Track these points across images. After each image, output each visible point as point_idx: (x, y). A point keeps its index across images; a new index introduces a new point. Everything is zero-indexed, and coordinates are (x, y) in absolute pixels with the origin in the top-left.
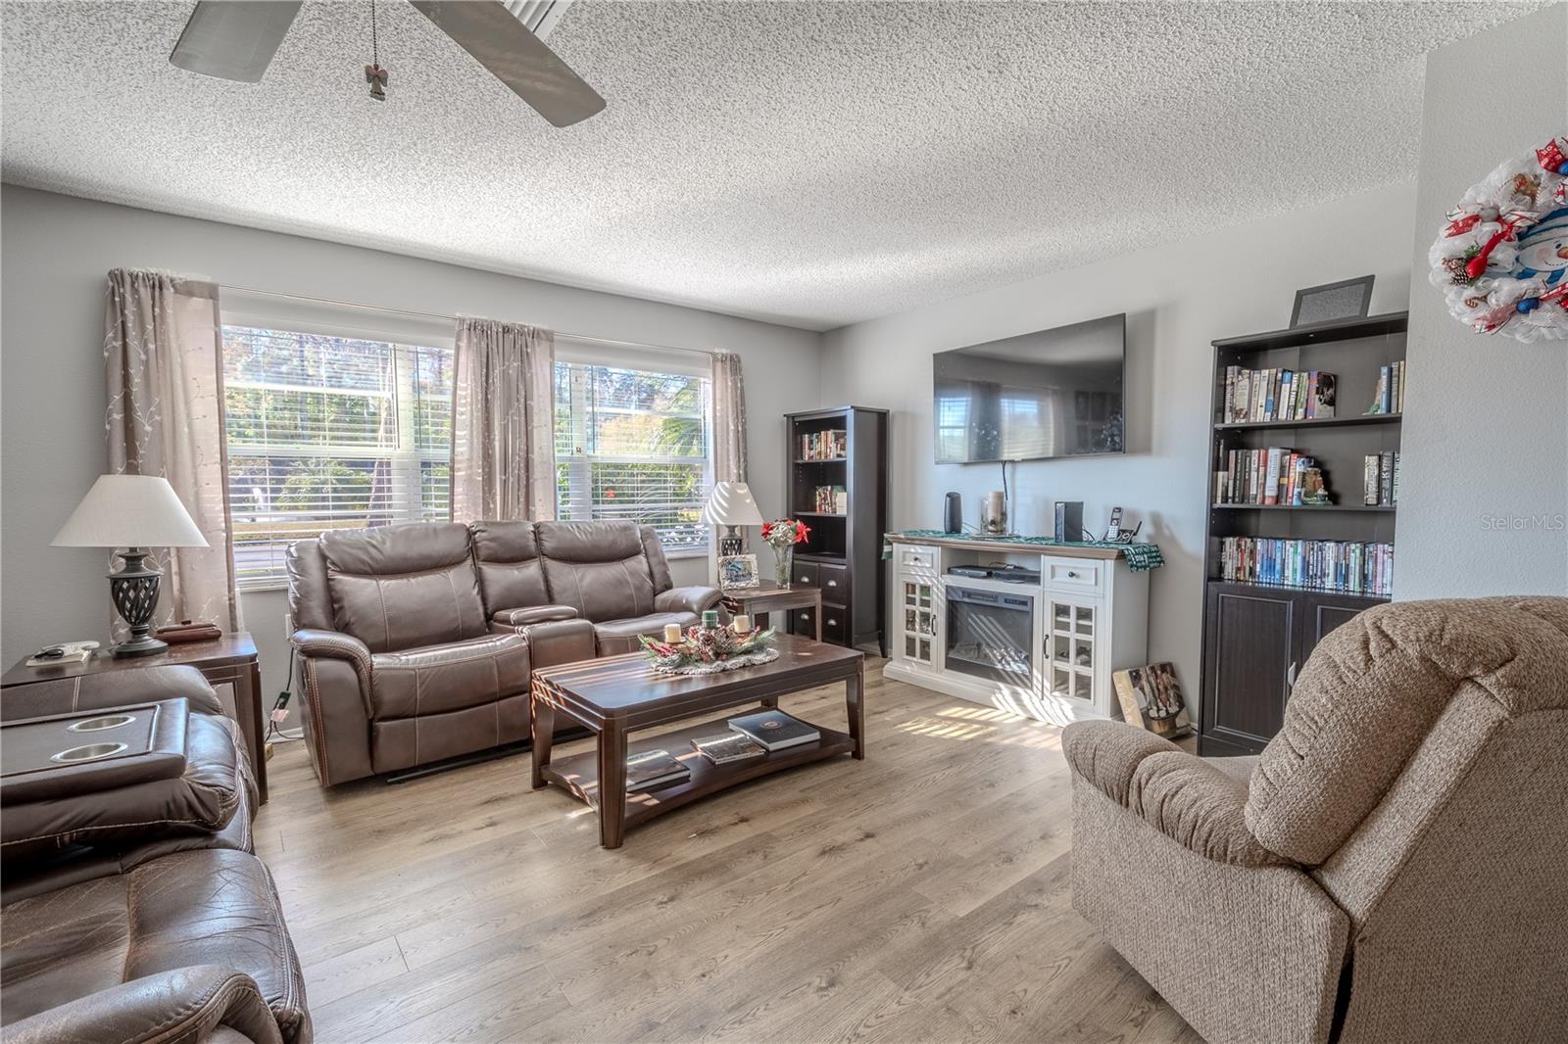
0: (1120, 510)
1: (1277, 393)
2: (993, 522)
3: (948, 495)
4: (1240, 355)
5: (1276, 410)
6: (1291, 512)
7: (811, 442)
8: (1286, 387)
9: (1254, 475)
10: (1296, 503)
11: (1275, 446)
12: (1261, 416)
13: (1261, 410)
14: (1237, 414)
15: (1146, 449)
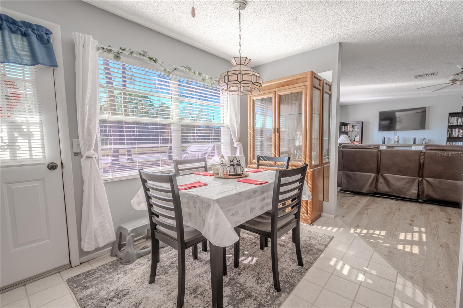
0: (425, 139)
1: (458, 121)
2: (398, 141)
3: (383, 137)
4: (452, 115)
5: (457, 123)
6: (460, 138)
7: (344, 128)
8: (459, 120)
9: (453, 133)
10: (461, 136)
11: (457, 128)
12: (455, 124)
13: (455, 123)
14: (451, 124)
15: (428, 129)
